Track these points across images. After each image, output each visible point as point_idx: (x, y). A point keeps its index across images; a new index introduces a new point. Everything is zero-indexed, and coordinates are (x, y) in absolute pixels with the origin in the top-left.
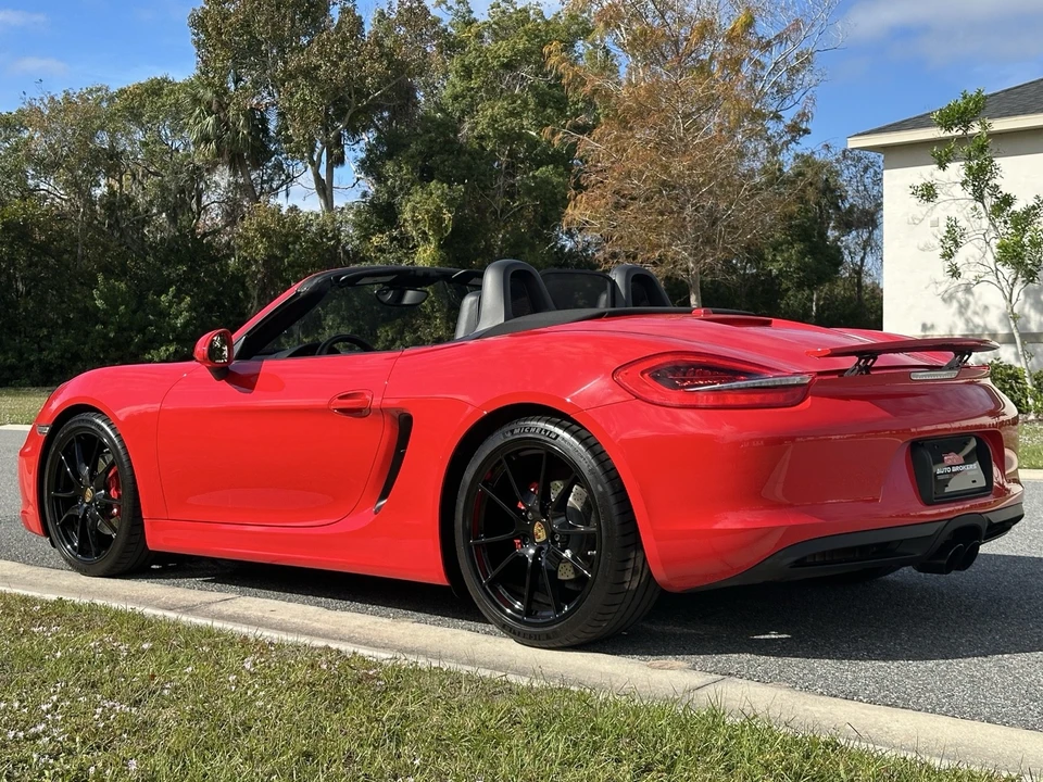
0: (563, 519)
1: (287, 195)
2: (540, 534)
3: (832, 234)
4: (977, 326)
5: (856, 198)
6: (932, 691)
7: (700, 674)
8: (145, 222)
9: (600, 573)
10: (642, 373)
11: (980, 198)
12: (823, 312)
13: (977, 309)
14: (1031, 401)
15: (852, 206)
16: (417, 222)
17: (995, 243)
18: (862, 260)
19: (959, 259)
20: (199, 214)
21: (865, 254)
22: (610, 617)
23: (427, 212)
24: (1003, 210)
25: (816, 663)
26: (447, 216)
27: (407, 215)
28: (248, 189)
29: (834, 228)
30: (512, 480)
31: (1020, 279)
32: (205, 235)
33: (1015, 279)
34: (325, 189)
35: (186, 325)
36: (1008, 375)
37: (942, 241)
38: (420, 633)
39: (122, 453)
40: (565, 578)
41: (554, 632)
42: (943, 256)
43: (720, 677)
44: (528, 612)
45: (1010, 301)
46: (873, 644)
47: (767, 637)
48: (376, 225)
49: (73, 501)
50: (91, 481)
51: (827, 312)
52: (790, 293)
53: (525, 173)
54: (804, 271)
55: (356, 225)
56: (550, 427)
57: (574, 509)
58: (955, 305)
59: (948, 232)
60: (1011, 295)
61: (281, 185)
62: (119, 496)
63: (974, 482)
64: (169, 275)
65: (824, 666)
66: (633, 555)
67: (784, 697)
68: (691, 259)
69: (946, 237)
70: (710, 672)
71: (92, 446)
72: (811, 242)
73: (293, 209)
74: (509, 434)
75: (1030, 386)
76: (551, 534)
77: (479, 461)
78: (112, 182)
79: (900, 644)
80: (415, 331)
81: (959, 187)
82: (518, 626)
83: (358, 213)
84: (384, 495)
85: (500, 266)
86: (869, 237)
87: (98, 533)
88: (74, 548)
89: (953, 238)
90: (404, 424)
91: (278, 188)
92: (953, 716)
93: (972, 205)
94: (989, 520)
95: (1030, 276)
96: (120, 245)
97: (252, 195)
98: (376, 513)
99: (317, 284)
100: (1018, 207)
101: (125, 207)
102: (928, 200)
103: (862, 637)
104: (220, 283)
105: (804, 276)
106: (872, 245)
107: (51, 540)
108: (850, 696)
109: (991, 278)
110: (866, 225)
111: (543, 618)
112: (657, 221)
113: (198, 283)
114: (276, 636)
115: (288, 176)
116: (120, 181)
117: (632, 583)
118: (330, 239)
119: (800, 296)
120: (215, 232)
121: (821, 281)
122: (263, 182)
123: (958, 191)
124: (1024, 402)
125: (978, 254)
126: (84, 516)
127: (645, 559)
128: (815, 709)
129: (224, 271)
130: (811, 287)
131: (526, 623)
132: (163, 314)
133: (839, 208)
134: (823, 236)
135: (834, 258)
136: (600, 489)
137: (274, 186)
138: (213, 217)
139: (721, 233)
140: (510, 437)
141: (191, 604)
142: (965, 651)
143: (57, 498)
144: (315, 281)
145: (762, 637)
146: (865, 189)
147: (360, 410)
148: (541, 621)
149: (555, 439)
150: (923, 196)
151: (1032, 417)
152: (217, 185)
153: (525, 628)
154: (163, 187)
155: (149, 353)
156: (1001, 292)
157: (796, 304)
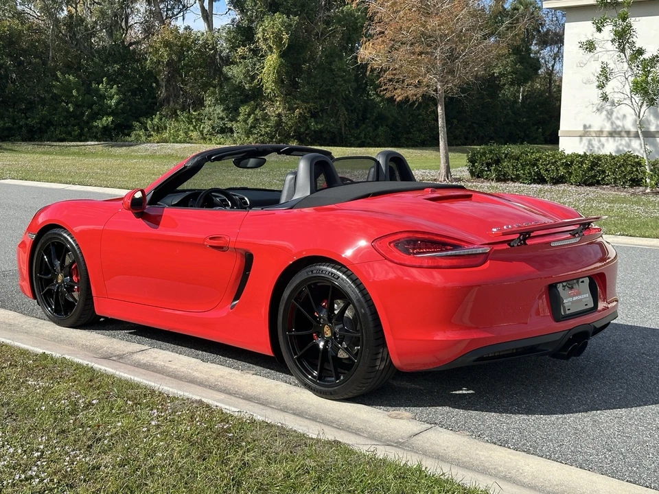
0: (341, 326)
1: (184, 19)
2: (328, 333)
3: (534, 48)
4: (618, 127)
5: (551, 26)
6: (551, 441)
7: (418, 423)
8: (93, 34)
9: (362, 361)
10: (390, 243)
11: (623, 51)
12: (527, 99)
13: (619, 116)
14: (648, 181)
15: (548, 30)
16: (266, 40)
17: (631, 79)
18: (553, 66)
19: (608, 89)
20: (127, 31)
21: (555, 62)
22: (366, 385)
23: (273, 33)
24: (637, 58)
25: (486, 415)
26: (285, 36)
27: (260, 35)
28: (157, 15)
29: (536, 44)
30: (311, 298)
31: (645, 104)
32: (131, 44)
33: (643, 103)
34: (207, 16)
35: (118, 104)
36: (636, 162)
37: (598, 77)
38: (256, 383)
39: (80, 255)
40: (342, 357)
41: (334, 391)
42: (598, 87)
43: (429, 426)
44: (320, 377)
45: (639, 117)
46: (522, 400)
47: (461, 392)
48: (240, 41)
49: (50, 281)
50: (61, 270)
51: (529, 100)
52: (506, 87)
53: (337, 8)
54: (516, 74)
55: (227, 40)
56: (334, 271)
57: (348, 318)
58: (605, 113)
59: (602, 71)
60: (639, 113)
61: (180, 12)
62: (78, 280)
63: (586, 305)
64: (108, 71)
65: (491, 418)
66: (381, 350)
67: (465, 443)
68: (439, 83)
69: (600, 74)
70: (424, 422)
71: (61, 249)
72: (521, 55)
73: (187, 28)
74: (310, 273)
75: (648, 171)
76: (334, 334)
77: (292, 287)
78: (70, 8)
79: (538, 400)
80: (264, 109)
81: (610, 43)
82: (314, 385)
83: (229, 32)
84: (237, 298)
85: (308, 159)
86: (558, 52)
87: (66, 299)
88: (52, 309)
89: (605, 75)
90: (249, 259)
91: (177, 14)
92: (561, 462)
93: (617, 54)
94: (594, 326)
95: (651, 102)
96: (77, 50)
97: (161, 19)
98: (231, 309)
99: (197, 161)
100: (647, 56)
101: (79, 25)
102: (590, 51)
103: (516, 394)
104: (141, 76)
105: (516, 77)
106: (558, 56)
107: (38, 302)
108: (503, 444)
109: (628, 101)
110: (556, 43)
111: (328, 382)
112: (418, 59)
113: (127, 76)
114: (171, 390)
115: (184, 6)
116: (76, 8)
117: (380, 366)
118: (211, 50)
119: (512, 89)
120: (137, 43)
121: (526, 81)
122: (168, 10)
123: (609, 46)
124: (644, 181)
125: (620, 86)
126: (57, 290)
127: (388, 354)
128: (482, 453)
129: (143, 68)
130: (519, 85)
131: (318, 384)
132: (103, 97)
133: (539, 31)
134: (529, 51)
135: (536, 65)
136: (363, 311)
137: (175, 13)
138: (136, 32)
139: (458, 67)
140: (311, 275)
141: (121, 353)
142: (576, 408)
143: (41, 279)
144: (196, 160)
145: (457, 392)
146: (557, 20)
147: (222, 248)
148: (327, 383)
149: (337, 279)
150: (587, 48)
151: (648, 190)
152: (138, 11)
153: (318, 387)
154: (103, 13)
155: (96, 122)
156: (633, 111)
157: (509, 94)
